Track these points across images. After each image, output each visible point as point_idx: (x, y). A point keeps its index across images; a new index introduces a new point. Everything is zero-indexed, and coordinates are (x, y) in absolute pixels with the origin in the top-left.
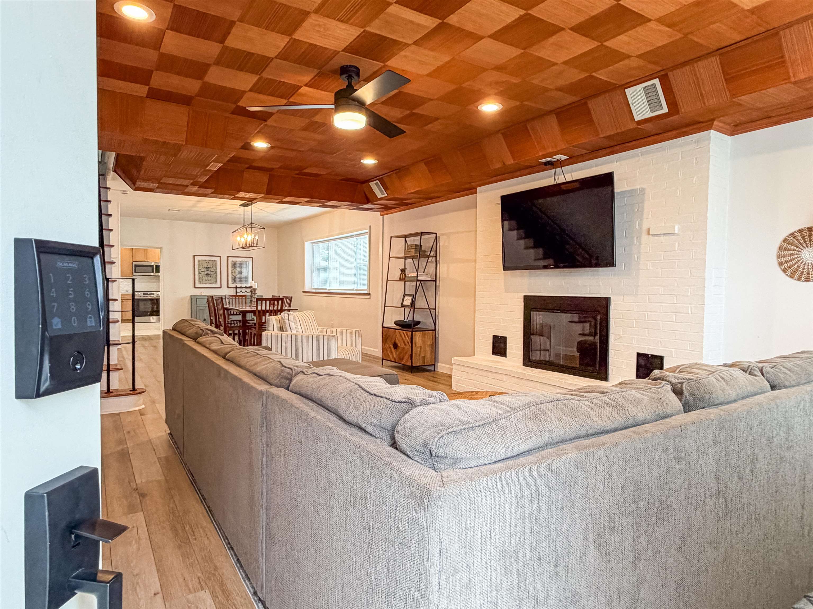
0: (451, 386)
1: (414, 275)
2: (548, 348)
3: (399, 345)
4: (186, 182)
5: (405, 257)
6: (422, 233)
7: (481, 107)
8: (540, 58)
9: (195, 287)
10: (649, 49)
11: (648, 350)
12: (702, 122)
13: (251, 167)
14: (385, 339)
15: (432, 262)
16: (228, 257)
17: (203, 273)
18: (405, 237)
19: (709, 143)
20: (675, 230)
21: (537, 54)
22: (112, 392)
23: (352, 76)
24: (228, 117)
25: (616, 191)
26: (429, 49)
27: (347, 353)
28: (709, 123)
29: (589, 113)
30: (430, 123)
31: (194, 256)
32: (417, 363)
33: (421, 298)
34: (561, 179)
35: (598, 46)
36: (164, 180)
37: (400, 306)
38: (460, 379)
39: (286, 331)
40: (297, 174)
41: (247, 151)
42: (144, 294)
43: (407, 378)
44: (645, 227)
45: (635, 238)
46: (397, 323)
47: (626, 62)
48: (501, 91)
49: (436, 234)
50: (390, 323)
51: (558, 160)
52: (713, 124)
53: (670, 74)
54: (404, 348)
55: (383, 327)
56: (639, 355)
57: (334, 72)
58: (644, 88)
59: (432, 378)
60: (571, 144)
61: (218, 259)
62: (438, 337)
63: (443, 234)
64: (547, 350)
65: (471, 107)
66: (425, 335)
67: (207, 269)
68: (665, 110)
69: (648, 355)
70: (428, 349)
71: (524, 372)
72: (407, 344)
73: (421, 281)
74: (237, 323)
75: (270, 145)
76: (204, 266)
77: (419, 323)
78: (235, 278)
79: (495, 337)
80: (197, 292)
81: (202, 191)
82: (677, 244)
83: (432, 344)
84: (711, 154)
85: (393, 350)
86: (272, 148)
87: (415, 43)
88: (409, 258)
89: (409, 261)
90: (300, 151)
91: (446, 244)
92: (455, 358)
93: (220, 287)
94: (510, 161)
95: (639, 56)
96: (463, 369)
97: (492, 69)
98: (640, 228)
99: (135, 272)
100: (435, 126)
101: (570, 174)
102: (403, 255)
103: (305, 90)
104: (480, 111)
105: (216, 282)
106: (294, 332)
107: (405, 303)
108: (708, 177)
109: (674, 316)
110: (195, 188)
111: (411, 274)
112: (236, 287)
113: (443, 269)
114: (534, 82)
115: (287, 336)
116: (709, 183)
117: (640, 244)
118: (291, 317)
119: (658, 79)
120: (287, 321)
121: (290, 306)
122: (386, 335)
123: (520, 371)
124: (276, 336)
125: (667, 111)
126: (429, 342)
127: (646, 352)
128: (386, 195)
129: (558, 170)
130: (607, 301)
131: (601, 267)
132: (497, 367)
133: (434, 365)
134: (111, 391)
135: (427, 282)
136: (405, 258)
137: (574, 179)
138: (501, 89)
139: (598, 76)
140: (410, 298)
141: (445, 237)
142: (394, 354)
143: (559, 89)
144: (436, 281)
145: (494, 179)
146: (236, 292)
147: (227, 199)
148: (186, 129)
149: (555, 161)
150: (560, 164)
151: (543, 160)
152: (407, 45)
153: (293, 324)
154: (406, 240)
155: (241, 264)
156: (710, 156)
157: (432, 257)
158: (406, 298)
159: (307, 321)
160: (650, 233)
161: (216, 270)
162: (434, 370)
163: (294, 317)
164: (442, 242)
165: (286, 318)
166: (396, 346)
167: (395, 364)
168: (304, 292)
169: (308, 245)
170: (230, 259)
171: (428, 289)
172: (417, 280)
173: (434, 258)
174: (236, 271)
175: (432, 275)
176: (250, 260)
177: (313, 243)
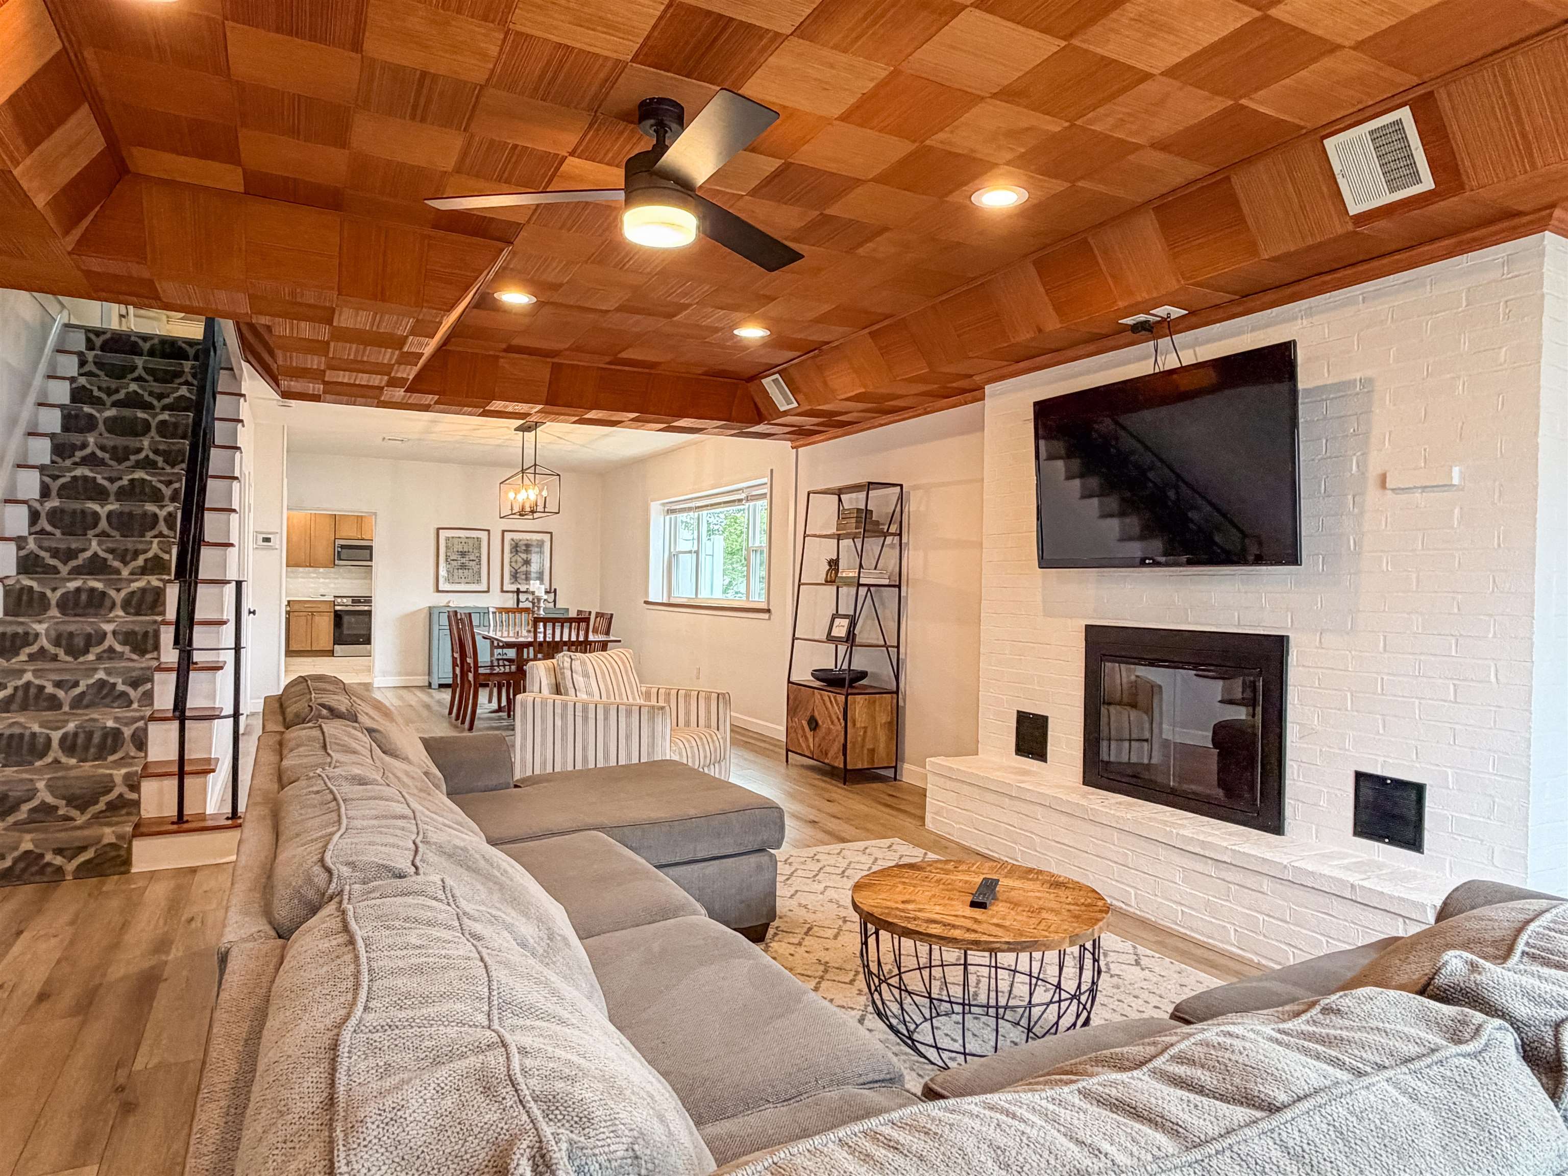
0: (922, 818)
1: (853, 574)
2: (1147, 735)
3: (820, 723)
4: (377, 380)
5: (839, 535)
6: (870, 483)
7: (982, 195)
8: (1106, 62)
9: (438, 591)
10: (1387, 22)
11: (1382, 766)
12: (1519, 214)
13: (510, 349)
14: (793, 708)
15: (892, 546)
16: (504, 531)
17: (454, 563)
18: (839, 492)
19: (1541, 265)
20: (1451, 478)
21: (1099, 51)
22: (187, 821)
23: (666, 125)
24: (430, 237)
25: (1301, 386)
26: (835, 47)
27: (694, 744)
28: (1544, 213)
29: (1235, 204)
30: (869, 239)
31: (438, 529)
32: (857, 762)
33: (869, 622)
34: (1170, 362)
35: (1255, 21)
36: (330, 376)
37: (824, 638)
38: (942, 807)
39: (567, 694)
40: (610, 363)
41: (493, 313)
42: (353, 601)
43: (834, 796)
44: (1373, 472)
45: (1350, 497)
46: (819, 675)
47: (1327, 62)
48: (1022, 156)
49: (901, 486)
50: (803, 675)
51: (1164, 320)
52: (1551, 215)
53: (1442, 96)
54: (829, 730)
55: (789, 682)
56: (1360, 777)
57: (625, 117)
58: (1371, 133)
59: (887, 798)
60: (1191, 278)
61: (483, 535)
62: (904, 707)
63: (916, 488)
64: (1147, 740)
65: (955, 198)
66: (874, 702)
67: (463, 554)
68: (1427, 183)
69: (1385, 779)
70: (882, 735)
71: (1084, 802)
72: (836, 721)
73: (869, 586)
74: (504, 666)
75: (534, 300)
76: (456, 550)
77: (863, 675)
78: (516, 572)
79: (1022, 717)
80: (441, 600)
81: (415, 398)
82: (1457, 511)
83: (890, 723)
84: (1545, 290)
85: (809, 734)
86: (540, 305)
87: (801, 31)
88: (847, 536)
89: (846, 543)
90: (601, 311)
91: (922, 508)
92: (932, 759)
93: (488, 591)
94: (1052, 323)
95: (1359, 46)
96: (949, 784)
97: (994, 96)
98: (1363, 474)
99: (340, 559)
100: (881, 247)
101: (1191, 351)
102: (833, 530)
103: (573, 164)
104: (977, 208)
105: (479, 581)
106: (583, 696)
107: (835, 633)
108: (1540, 347)
109: (1452, 687)
110: (399, 394)
111: (847, 571)
112: (518, 592)
113: (914, 560)
114: (1097, 127)
115: (565, 706)
116: (1543, 360)
117: (1362, 513)
118: (576, 665)
119: (1407, 109)
120: (568, 673)
121: (607, 633)
122: (795, 699)
123: (1075, 798)
124: (544, 703)
125: (1433, 186)
126: (883, 718)
127: (1379, 772)
128: (795, 405)
129: (1165, 342)
130: (1279, 644)
131: (1266, 564)
132: (1022, 785)
133: (895, 768)
134: (185, 819)
135: (882, 589)
136: (839, 538)
137: (1200, 360)
138: (1023, 150)
139: (1253, 105)
140: (845, 622)
141: (920, 493)
142: (811, 741)
143: (1162, 146)
144: (899, 587)
145: (1022, 365)
146: (518, 601)
147: (470, 414)
148: (336, 262)
149: (1158, 322)
150: (1168, 327)
151: (1129, 321)
152: (778, 38)
153: (581, 679)
154: (840, 500)
155: (527, 546)
156: (1543, 296)
157: (893, 534)
158: (837, 621)
159: (614, 672)
160: (1387, 485)
161: (479, 557)
162: (895, 779)
163: (583, 663)
164: (914, 505)
165: (567, 665)
166: (813, 724)
167: (811, 762)
168: (646, 602)
169: (655, 508)
170: (508, 536)
171: (883, 603)
172: (859, 585)
173: (897, 538)
174: (519, 559)
175: (891, 574)
176: (547, 537)
177: (663, 504)
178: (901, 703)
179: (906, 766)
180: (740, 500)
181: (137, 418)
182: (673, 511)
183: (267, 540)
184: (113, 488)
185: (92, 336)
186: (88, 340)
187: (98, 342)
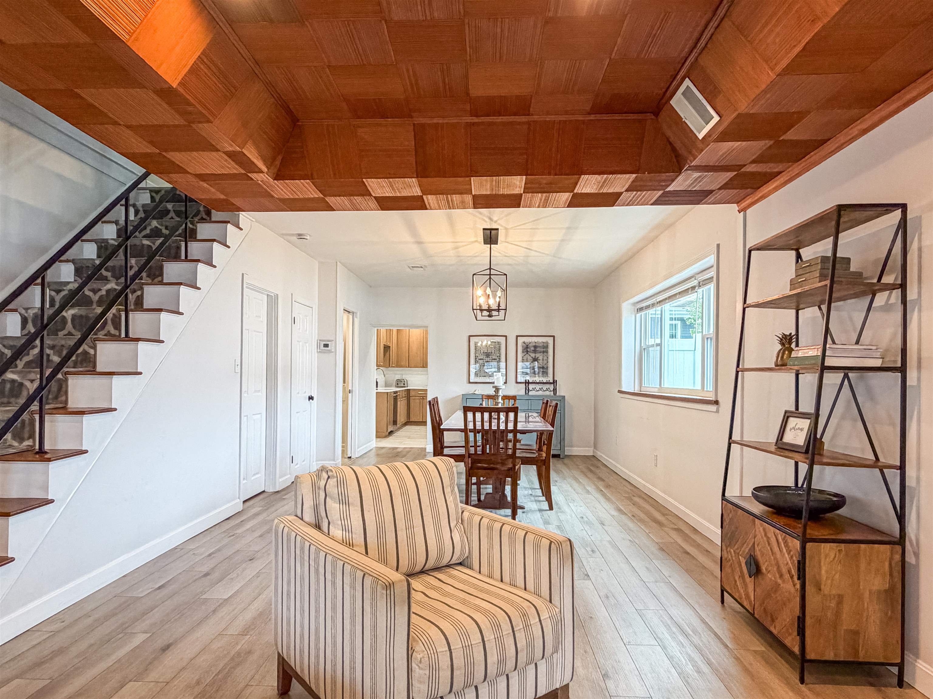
1: (815, 351)
3: (764, 569)
6: (841, 208)
9: (470, 383)
14: (728, 533)
15: (887, 308)
16: (517, 336)
17: (481, 362)
31: (470, 337)
32: (826, 649)
46: (763, 497)
49: (903, 207)
54: (778, 586)
55: (724, 499)
61: (502, 340)
66: (859, 557)
67: (487, 354)
70: (873, 611)
72: (787, 576)
73: (843, 369)
76: (482, 352)
78: (527, 368)
85: (749, 579)
88: (808, 302)
93: (506, 382)
107: (789, 438)
111: (806, 349)
122: (731, 523)
126: (875, 583)
128: (716, 119)
133: (901, 666)
135: (871, 374)
136: (799, 306)
140: (805, 424)
142: (750, 588)
144: (902, 370)
154: (799, 257)
155: (535, 347)
157: (891, 287)
158: (792, 422)
161: (499, 357)
162: (901, 684)
166: (755, 568)
168: (620, 392)
169: (626, 308)
170: (520, 340)
171: (871, 397)
172: (824, 368)
173: (897, 294)
174: (529, 358)
175: (887, 350)
176: (550, 340)
177: (635, 304)
178: (910, 558)
179: (921, 665)
180: (693, 288)
181: (143, 245)
182: (641, 309)
183: (326, 346)
184: (95, 298)
185: (154, 195)
186: (152, 197)
187: (157, 198)
